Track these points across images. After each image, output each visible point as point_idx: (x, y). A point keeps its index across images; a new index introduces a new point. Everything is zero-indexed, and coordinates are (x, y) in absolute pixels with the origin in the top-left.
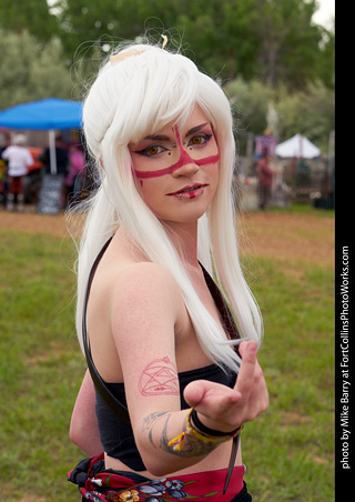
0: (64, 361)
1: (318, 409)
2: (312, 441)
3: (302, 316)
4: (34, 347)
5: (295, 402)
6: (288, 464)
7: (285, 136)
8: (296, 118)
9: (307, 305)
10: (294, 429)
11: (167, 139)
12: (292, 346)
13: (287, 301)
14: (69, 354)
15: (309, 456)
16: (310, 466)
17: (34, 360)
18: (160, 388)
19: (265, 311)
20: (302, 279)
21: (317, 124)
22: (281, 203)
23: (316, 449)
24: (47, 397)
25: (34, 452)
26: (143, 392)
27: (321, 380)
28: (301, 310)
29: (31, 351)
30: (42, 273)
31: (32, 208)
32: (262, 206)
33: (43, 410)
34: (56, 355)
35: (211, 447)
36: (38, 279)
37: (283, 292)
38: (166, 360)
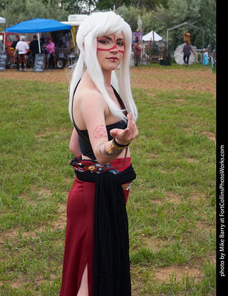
0: (52, 136)
1: (162, 151)
2: (160, 164)
3: (155, 113)
4: (39, 130)
5: (153, 149)
6: (150, 173)
7: (146, 32)
8: (151, 23)
9: (157, 108)
10: (153, 160)
11: (110, 39)
12: (151, 126)
13: (149, 107)
14: (54, 133)
15: (159, 170)
16: (160, 174)
17: (39, 136)
18: (101, 135)
19: (139, 111)
20: (155, 97)
21: (161, 25)
22: (145, 63)
23: (162, 167)
24: (47, 151)
25: (43, 173)
26: (95, 137)
27: (163, 139)
28: (155, 110)
29: (38, 132)
30: (39, 98)
31: (31, 70)
32: (136, 65)
33: (45, 156)
34: (49, 134)
35: (121, 151)
36: (38, 101)
37: (147, 103)
38: (102, 126)
